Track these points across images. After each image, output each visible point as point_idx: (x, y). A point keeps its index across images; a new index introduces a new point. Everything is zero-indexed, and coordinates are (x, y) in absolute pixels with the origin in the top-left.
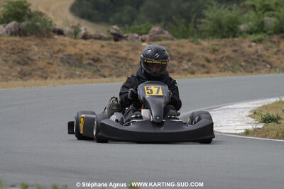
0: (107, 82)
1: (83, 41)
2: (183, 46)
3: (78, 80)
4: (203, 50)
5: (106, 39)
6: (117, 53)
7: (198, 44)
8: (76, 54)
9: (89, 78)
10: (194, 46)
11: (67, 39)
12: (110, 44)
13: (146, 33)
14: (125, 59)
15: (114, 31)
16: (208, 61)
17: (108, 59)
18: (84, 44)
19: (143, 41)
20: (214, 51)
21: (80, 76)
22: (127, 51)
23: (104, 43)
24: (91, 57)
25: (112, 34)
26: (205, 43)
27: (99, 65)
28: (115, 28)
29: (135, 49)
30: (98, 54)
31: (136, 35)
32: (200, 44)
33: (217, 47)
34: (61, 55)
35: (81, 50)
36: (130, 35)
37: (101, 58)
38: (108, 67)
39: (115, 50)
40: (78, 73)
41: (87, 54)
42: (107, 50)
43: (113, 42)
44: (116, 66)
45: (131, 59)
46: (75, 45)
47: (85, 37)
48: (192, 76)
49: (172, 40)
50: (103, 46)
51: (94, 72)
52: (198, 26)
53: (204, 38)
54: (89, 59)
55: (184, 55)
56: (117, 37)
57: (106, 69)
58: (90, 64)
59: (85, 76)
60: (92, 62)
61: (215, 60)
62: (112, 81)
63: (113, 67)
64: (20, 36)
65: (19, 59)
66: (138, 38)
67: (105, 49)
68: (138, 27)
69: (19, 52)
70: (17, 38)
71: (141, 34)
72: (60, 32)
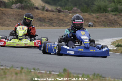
0: (55, 29)
1: (46, 12)
2: (85, 16)
3: (43, 27)
4: (93, 17)
5: (55, 12)
6: (59, 17)
7: (91, 15)
8: (43, 17)
9: (48, 27)
10: (90, 16)
11: (40, 11)
12: (56, 14)
13: (71, 10)
14: (62, 20)
15: (58, 9)
16: (95, 22)
17: (56, 20)
18: (46, 13)
19: (70, 13)
20: (98, 18)
21: (44, 26)
22: (63, 17)
23: (54, 13)
24: (49, 18)
25: (58, 10)
26: (94, 15)
27: (52, 22)
28: (59, 8)
29: (67, 16)
30: (52, 17)
31: (67, 11)
32: (92, 15)
33: (99, 17)
34: (37, 17)
35: (45, 16)
36: (65, 10)
37: (53, 19)
38: (55, 23)
39: (59, 16)
40: (43, 24)
41: (47, 17)
42: (55, 16)
43: (58, 13)
44: (58, 22)
45: (64, 20)
46: (43, 14)
47: (47, 11)
48: (89, 28)
49: (81, 13)
50: (54, 14)
51: (50, 24)
52: (92, 8)
53: (94, 13)
54: (48, 19)
55: (86, 19)
56: (59, 11)
57: (55, 24)
58: (48, 21)
59: (46, 26)
60: (49, 20)
61: (98, 22)
62: (57, 28)
63: (57, 23)
64: (22, 9)
65: (21, 18)
66: (67, 12)
67: (54, 16)
68: (68, 7)
69: (21, 16)
70: (20, 10)
71: (69, 10)
72: (37, 8)
